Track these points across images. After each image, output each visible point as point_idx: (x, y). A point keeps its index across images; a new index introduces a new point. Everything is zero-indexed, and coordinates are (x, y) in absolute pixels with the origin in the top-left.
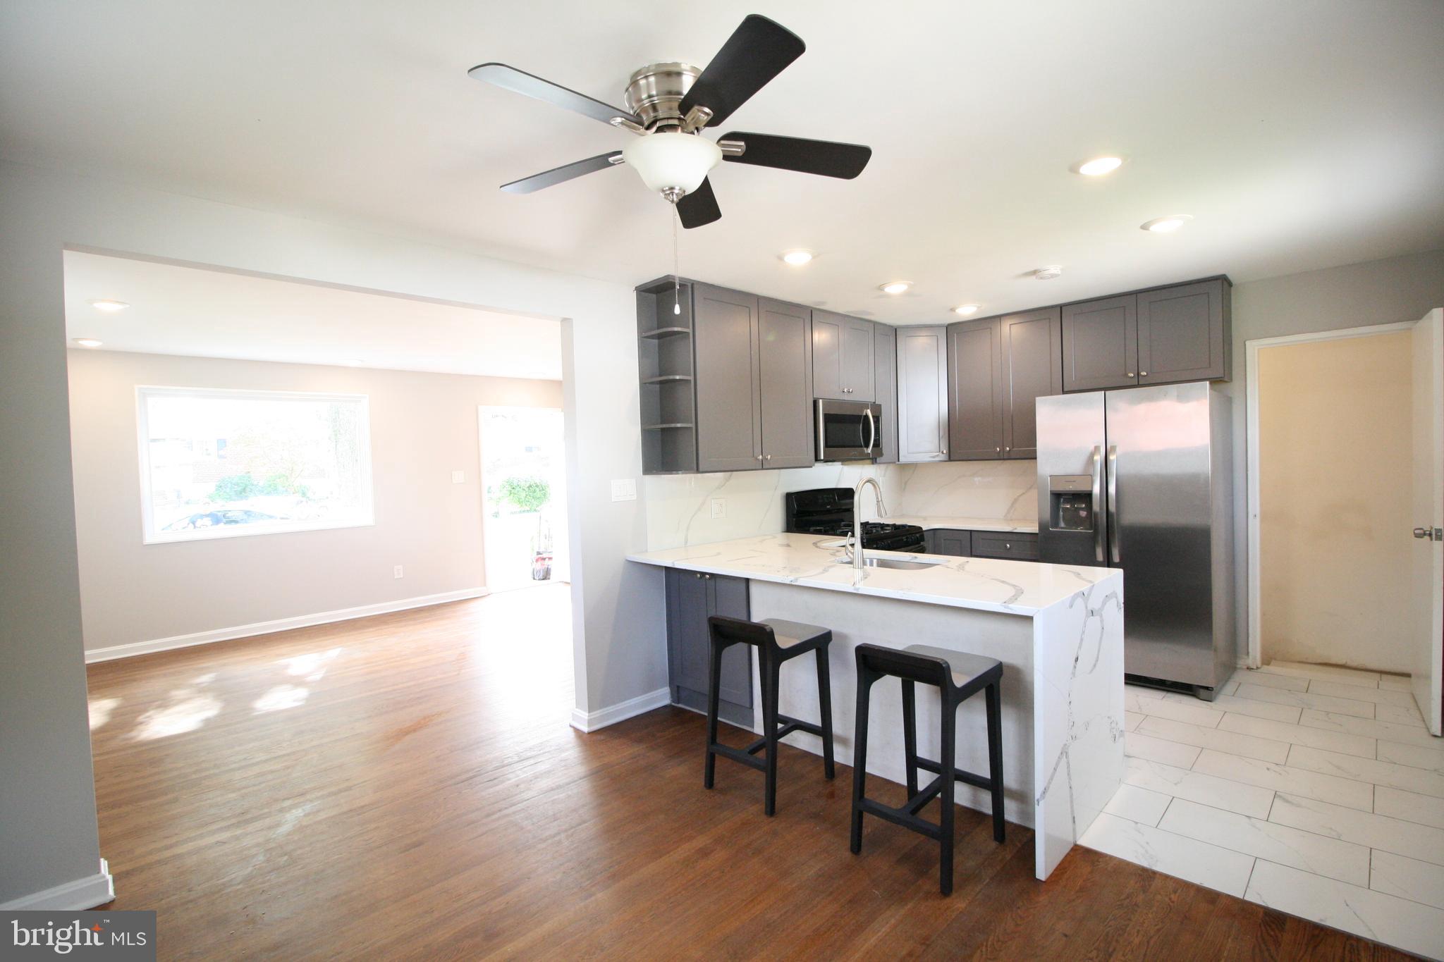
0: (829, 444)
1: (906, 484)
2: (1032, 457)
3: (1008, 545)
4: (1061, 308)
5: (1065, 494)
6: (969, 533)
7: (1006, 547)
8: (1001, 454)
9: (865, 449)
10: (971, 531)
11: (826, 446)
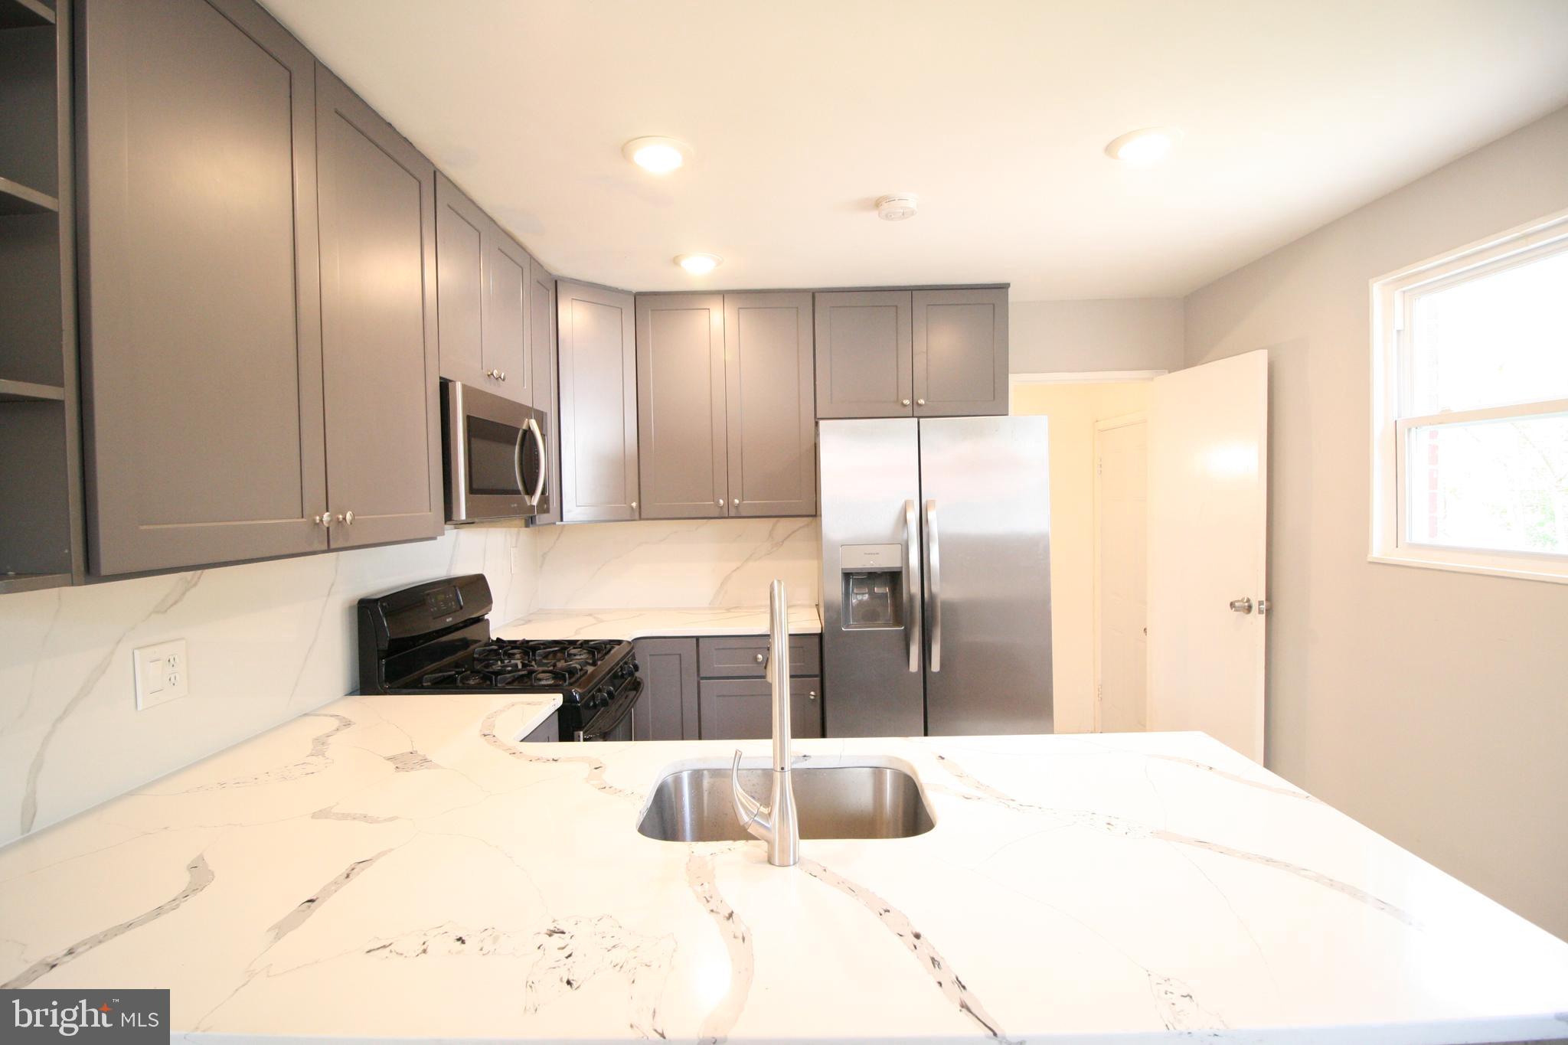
0: (475, 486)
1: (544, 556)
2: (815, 513)
3: (760, 656)
4: (814, 294)
5: (858, 574)
6: (695, 640)
7: (756, 659)
8: (725, 510)
9: (527, 497)
10: (698, 638)
11: (472, 490)
